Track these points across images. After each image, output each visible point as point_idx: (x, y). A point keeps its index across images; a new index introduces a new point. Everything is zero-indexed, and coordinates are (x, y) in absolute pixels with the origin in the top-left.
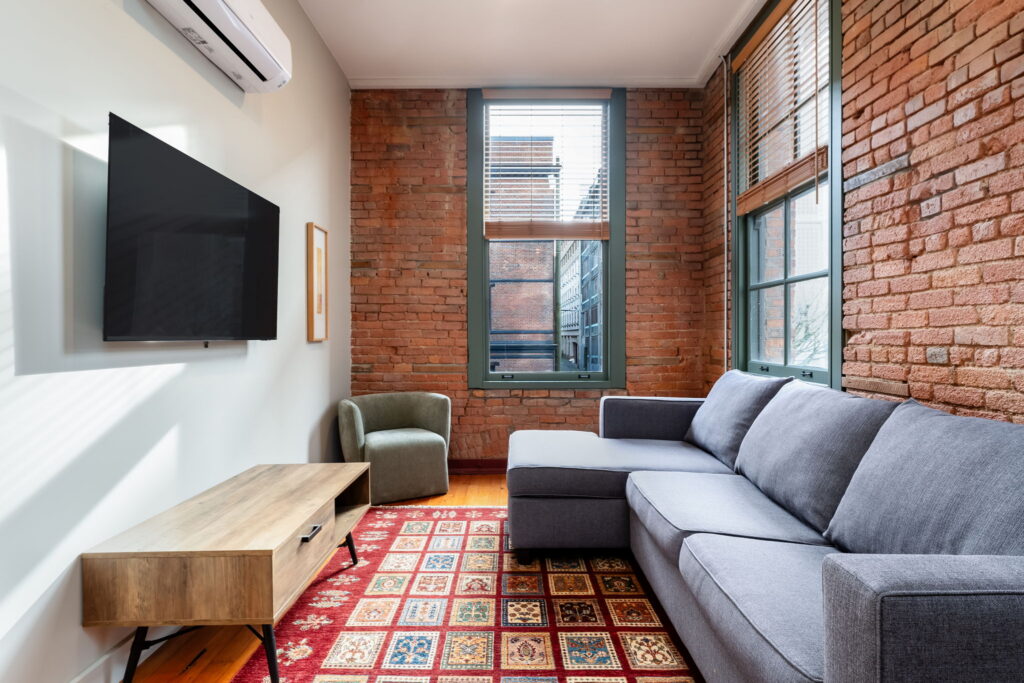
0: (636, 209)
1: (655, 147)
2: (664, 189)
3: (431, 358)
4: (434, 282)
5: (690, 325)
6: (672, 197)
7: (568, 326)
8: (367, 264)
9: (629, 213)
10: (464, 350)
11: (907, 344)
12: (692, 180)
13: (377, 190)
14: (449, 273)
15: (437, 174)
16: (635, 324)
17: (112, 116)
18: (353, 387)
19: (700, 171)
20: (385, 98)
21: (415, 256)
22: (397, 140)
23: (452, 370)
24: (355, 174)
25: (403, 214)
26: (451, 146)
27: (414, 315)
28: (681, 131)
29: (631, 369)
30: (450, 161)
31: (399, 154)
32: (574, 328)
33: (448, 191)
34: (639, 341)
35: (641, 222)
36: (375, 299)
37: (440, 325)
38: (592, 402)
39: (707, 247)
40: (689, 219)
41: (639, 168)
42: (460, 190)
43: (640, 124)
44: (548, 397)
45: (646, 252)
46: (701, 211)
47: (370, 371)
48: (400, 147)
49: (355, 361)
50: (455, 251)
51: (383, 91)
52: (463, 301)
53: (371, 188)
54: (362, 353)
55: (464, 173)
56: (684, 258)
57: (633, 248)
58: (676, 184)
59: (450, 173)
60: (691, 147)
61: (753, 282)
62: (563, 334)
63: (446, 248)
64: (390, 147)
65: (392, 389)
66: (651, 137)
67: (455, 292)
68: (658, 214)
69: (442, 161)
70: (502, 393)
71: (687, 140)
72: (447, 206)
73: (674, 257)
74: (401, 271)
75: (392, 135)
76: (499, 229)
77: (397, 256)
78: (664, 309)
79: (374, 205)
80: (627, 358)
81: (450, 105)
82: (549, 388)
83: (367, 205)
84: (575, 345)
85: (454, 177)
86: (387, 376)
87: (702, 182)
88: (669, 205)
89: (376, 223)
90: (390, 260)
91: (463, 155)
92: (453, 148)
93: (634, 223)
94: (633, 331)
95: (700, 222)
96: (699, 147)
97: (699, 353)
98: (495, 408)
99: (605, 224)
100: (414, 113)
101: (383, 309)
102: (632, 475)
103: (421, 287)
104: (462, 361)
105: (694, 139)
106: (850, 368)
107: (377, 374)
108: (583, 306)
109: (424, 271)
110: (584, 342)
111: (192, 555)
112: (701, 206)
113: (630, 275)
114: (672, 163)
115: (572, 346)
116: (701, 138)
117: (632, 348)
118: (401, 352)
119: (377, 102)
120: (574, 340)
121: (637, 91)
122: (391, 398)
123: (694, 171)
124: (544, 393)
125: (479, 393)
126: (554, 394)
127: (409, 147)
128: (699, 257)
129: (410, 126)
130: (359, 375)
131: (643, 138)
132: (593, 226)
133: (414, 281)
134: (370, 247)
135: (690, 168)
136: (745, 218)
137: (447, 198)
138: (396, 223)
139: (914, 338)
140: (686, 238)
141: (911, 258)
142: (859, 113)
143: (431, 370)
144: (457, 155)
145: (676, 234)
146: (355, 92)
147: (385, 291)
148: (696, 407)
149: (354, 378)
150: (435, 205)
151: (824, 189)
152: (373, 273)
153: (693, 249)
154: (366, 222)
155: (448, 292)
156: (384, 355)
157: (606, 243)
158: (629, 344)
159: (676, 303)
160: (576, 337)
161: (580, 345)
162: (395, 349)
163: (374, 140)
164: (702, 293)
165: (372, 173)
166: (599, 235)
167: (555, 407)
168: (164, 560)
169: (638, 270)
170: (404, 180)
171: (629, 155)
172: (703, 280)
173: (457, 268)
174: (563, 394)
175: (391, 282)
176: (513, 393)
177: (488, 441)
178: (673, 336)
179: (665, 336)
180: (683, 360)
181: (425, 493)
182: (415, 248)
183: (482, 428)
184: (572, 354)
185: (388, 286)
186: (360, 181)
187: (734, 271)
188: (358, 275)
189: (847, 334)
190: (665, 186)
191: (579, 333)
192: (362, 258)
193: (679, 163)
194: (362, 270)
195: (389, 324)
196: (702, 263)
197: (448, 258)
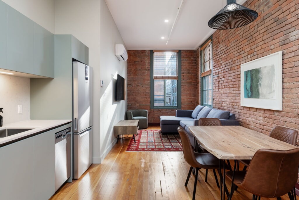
0: (183, 74)
1: (187, 61)
2: (189, 70)
3: (143, 103)
4: (144, 88)
5: (194, 96)
6: (190, 71)
7: (168, 93)
8: (130, 84)
9: (182, 74)
10: (149, 102)
11: (218, 101)
12: (194, 68)
13: (132, 70)
14: (147, 86)
15: (144, 67)
16: (183, 96)
17: (118, 74)
18: (128, 109)
19: (196, 66)
20: (134, 52)
21: (140, 83)
22: (136, 60)
23: (147, 105)
24: (128, 67)
25: (137, 75)
26: (147, 61)
27: (139, 95)
28: (192, 58)
29: (182, 105)
30: (147, 64)
31: (137, 63)
32: (169, 94)
33: (146, 70)
34: (184, 100)
35: (184, 76)
36: (132, 91)
37: (145, 96)
38: (174, 112)
39: (197, 81)
40: (194, 76)
41: (184, 66)
42: (149, 70)
43: (184, 57)
44: (166, 111)
45: (185, 82)
46: (196, 74)
47: (131, 105)
48: (137, 61)
49: (128, 103)
50: (147, 82)
51: (133, 50)
52: (149, 92)
53: (131, 70)
54: (130, 102)
55: (150, 66)
56: (193, 83)
57: (183, 81)
58: (191, 69)
59: (147, 67)
60: (194, 61)
61: (204, 89)
62: (166, 96)
63: (146, 81)
64: (135, 61)
65: (135, 109)
66: (186, 60)
67: (148, 90)
68: (188, 75)
69: (145, 64)
70: (157, 110)
71: (193, 60)
72: (146, 73)
73: (191, 83)
74: (137, 86)
75: (135, 59)
76: (157, 78)
77: (136, 83)
78: (189, 93)
79: (132, 73)
80: (181, 103)
81: (147, 53)
82: (166, 109)
83: (131, 73)
84: (170, 99)
85: (148, 67)
86: (134, 107)
87: (196, 68)
88: (190, 73)
89: (132, 76)
90: (135, 84)
91: (149, 63)
92: (147, 62)
93: (183, 76)
94: (183, 98)
95: (196, 76)
96: (196, 61)
97: (196, 102)
98: (156, 113)
99: (177, 77)
100: (140, 55)
101: (134, 93)
102: (181, 121)
103: (141, 89)
104: (149, 104)
105: (195, 60)
106: (214, 104)
107: (132, 106)
108: (172, 87)
109: (142, 86)
110: (172, 98)
111: (127, 126)
112: (196, 73)
113: (182, 87)
114: (190, 65)
115: (169, 99)
116: (196, 60)
117: (182, 101)
118: (137, 102)
119: (132, 53)
120: (170, 98)
121: (183, 50)
122: (136, 111)
123: (195, 66)
124: (165, 110)
125: (152, 110)
126: (167, 110)
127: (139, 61)
128: (196, 83)
129: (139, 57)
130: (129, 106)
131: (185, 60)
132: (175, 77)
133: (140, 88)
134: (131, 81)
135: (194, 66)
136: (203, 77)
137: (146, 72)
138: (136, 76)
139: (219, 100)
140: (193, 80)
141: (219, 89)
142: (214, 66)
143: (143, 105)
144: (148, 63)
145: (191, 79)
146: (128, 50)
147: (134, 90)
148: (192, 111)
149: (128, 107)
150: (144, 73)
151: (211, 75)
152: (132, 86)
153: (195, 81)
154: (130, 76)
155: (146, 90)
156: (134, 102)
157: (177, 80)
158: (182, 100)
159: (191, 92)
160: (170, 96)
161: (171, 99)
162: (136, 101)
163: (132, 60)
164: (196, 90)
165: (131, 67)
166: (176, 79)
167: (168, 113)
168: (124, 127)
169: (184, 86)
170: (138, 68)
171: (182, 63)
172: (196, 88)
173: (148, 85)
174: (169, 110)
175: (135, 88)
176: (159, 110)
177: (154, 119)
178: (190, 99)
179: (189, 99)
180: (192, 103)
181: (144, 128)
182: (140, 81)
183: (153, 117)
184: (169, 102)
185: (134, 89)
186: (129, 68)
187: (201, 87)
188: (129, 87)
189: (213, 99)
190: (189, 69)
191: (171, 95)
192: (130, 83)
193: (192, 65)
194: (130, 86)
195: (134, 96)
196: (196, 84)
197: (146, 83)
